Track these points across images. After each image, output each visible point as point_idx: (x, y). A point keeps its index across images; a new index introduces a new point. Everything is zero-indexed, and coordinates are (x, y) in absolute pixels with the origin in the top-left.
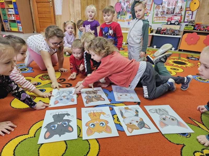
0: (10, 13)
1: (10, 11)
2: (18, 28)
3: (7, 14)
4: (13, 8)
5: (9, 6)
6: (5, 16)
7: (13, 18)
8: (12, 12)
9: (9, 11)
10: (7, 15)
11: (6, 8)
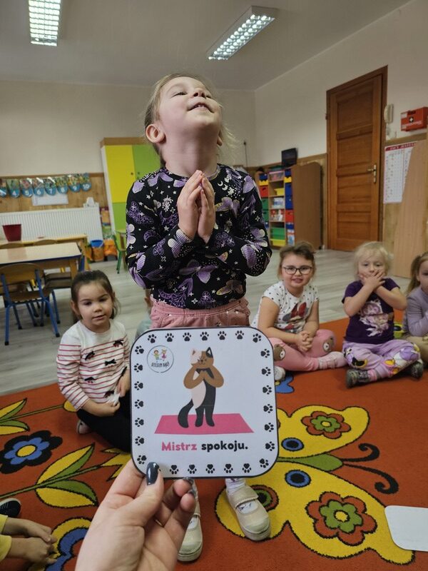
0: (275, 207)
1: (276, 203)
2: (287, 239)
3: (270, 209)
4: (282, 197)
5: (276, 193)
7: (280, 218)
8: (280, 204)
9: (274, 203)
10: (269, 212)
11: (269, 196)
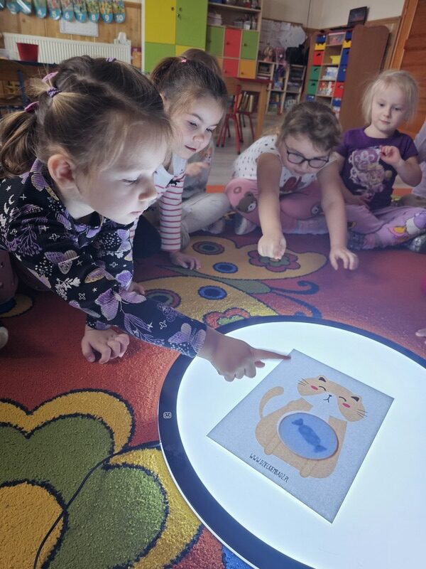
0: (326, 78)
1: (329, 74)
3: (319, 80)
4: (336, 66)
6: (314, 84)
9: (326, 73)
